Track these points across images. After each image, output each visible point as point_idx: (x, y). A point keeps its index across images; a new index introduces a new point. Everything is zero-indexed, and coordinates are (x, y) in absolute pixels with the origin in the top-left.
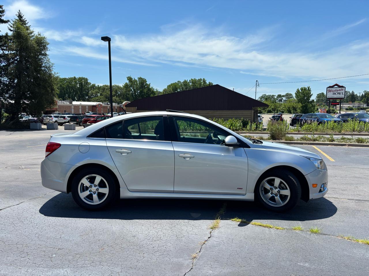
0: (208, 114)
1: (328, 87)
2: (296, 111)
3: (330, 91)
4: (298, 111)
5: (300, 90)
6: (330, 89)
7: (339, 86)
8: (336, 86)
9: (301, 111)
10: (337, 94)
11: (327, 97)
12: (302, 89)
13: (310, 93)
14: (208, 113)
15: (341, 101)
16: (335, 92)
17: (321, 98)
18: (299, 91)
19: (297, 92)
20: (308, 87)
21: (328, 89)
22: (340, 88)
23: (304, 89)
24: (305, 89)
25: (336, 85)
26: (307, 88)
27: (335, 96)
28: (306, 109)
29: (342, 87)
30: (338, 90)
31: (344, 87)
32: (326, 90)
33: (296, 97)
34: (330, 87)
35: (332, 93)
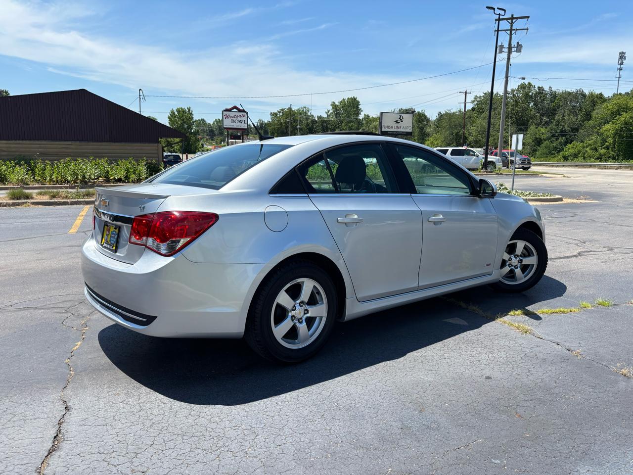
0: (67, 148)
1: (224, 111)
2: (172, 148)
3: (227, 117)
4: (176, 147)
5: (176, 113)
6: (228, 113)
7: (240, 111)
8: (235, 110)
9: (181, 147)
10: (237, 121)
11: (224, 126)
12: (178, 111)
13: (192, 118)
14: (68, 146)
15: (243, 133)
16: (235, 119)
17: (201, 128)
18: (174, 113)
19: (170, 115)
20: (188, 108)
21: (225, 113)
22: (241, 114)
23: (181, 111)
24: (184, 111)
25: (235, 107)
26: (187, 110)
27: (235, 125)
28: (188, 144)
29: (243, 111)
30: (238, 117)
31: (245, 112)
32: (221, 114)
33: (169, 123)
34: (227, 110)
35: (230, 120)
